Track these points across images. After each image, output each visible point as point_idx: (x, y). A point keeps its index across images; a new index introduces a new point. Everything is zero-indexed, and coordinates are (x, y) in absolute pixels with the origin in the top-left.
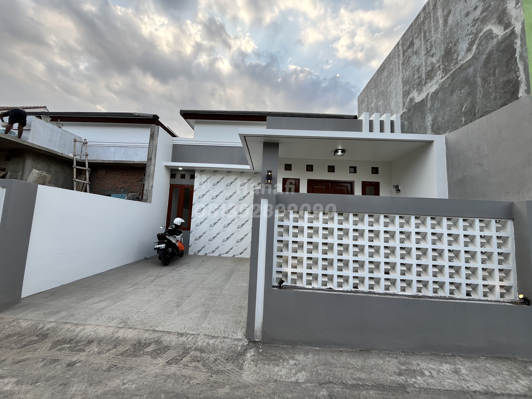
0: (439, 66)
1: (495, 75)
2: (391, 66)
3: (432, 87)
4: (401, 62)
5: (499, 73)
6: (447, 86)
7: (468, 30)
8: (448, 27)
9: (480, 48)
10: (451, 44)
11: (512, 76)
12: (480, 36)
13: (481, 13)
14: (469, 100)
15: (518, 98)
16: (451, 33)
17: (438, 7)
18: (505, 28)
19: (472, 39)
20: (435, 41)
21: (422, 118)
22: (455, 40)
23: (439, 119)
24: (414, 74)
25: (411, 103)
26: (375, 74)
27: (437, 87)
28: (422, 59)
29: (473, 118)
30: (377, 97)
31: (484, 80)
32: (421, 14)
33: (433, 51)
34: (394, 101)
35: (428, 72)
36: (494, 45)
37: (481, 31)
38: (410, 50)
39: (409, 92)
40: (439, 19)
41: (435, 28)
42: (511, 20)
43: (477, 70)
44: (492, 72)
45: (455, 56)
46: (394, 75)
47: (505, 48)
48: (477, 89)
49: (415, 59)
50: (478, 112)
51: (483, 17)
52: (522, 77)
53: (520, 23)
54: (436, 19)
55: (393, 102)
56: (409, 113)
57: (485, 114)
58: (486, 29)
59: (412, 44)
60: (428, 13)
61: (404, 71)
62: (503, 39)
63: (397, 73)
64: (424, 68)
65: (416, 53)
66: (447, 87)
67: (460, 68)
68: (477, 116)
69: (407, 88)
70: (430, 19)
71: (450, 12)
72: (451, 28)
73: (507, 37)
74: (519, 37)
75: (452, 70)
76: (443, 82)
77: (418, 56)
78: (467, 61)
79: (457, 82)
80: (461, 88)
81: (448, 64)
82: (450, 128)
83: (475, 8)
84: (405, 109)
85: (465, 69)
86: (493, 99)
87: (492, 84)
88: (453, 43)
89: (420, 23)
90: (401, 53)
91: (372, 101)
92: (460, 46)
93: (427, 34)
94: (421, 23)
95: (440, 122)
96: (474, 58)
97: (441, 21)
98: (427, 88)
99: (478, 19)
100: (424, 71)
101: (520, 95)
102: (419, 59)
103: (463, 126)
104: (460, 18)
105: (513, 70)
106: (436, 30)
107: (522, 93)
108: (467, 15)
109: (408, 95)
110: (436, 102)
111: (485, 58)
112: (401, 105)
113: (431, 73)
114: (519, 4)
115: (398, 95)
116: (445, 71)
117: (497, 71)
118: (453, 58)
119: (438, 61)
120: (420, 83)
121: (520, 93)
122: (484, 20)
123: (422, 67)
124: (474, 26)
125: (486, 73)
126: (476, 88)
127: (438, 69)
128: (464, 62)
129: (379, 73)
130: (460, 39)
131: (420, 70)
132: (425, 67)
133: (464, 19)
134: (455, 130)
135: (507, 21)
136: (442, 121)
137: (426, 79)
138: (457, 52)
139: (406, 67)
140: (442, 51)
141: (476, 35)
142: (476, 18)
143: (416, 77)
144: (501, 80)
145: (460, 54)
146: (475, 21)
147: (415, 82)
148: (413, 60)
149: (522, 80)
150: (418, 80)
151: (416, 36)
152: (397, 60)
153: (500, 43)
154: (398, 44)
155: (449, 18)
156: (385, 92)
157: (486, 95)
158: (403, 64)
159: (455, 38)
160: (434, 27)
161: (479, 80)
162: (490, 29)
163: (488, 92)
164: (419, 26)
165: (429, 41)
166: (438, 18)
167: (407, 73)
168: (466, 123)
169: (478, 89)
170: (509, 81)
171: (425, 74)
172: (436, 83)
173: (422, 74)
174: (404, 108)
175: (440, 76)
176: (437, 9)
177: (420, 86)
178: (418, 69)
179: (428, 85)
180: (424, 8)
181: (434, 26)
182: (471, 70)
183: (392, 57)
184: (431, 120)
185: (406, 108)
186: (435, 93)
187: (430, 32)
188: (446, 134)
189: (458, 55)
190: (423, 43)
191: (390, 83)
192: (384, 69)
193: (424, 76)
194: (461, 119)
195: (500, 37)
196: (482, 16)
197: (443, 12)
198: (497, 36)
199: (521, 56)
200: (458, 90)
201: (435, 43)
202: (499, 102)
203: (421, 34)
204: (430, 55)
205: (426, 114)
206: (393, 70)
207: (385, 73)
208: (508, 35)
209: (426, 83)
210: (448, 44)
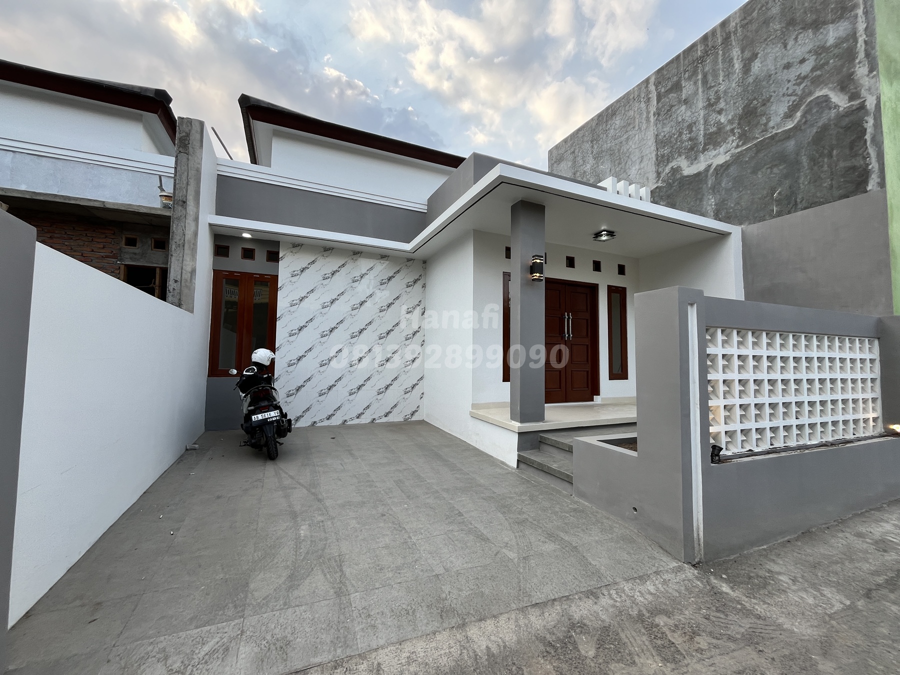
0: (732, 130)
1: (832, 157)
2: (631, 113)
3: (719, 157)
4: (653, 109)
5: (837, 155)
6: (747, 159)
7: (788, 89)
8: (751, 76)
9: (809, 117)
10: (755, 102)
11: (858, 162)
12: (809, 100)
13: (813, 70)
14: (787, 183)
15: (867, 192)
16: (756, 86)
17: (734, 43)
18: (851, 99)
19: (794, 101)
20: (725, 92)
21: (696, 200)
22: (764, 98)
23: (729, 203)
24: (681, 134)
25: (673, 175)
26: (592, 119)
27: (728, 158)
28: (697, 114)
29: (792, 208)
30: (598, 157)
31: (813, 161)
32: (699, 46)
33: (722, 105)
34: (637, 167)
35: (711, 134)
36: (832, 118)
37: (810, 93)
38: (672, 95)
39: (671, 158)
40: (735, 61)
41: (727, 73)
42: (861, 90)
43: (802, 145)
44: (826, 152)
45: (764, 120)
46: (637, 128)
47: (849, 125)
48: (801, 171)
49: (684, 111)
50: (801, 202)
51: (815, 77)
52: (874, 165)
53: (875, 97)
54: (728, 60)
55: (634, 168)
56: (671, 189)
57: (813, 205)
58: (819, 93)
59: (677, 87)
60: (713, 47)
61: (659, 126)
62: (846, 113)
63: (644, 126)
64: (702, 127)
65: (686, 102)
66: (747, 161)
67: (772, 138)
68: (800, 206)
69: (666, 151)
70: (717, 58)
71: (755, 56)
72: (757, 78)
73: (853, 111)
74: (872, 114)
75: (758, 138)
76: (738, 153)
77: (690, 107)
78: (784, 131)
79: (765, 156)
80: (772, 166)
81: (749, 129)
82: (751, 217)
83: (803, 61)
84: (660, 182)
85: (780, 141)
86: (826, 187)
87: (826, 168)
88: (760, 100)
89: (695, 58)
90: (654, 96)
91: (584, 161)
92: (773, 108)
93: (710, 78)
94: (698, 58)
95: (732, 208)
96: (796, 128)
97: (738, 65)
98: (708, 157)
99: (805, 77)
100: (702, 132)
101: (869, 188)
102: (691, 112)
103: (774, 217)
104: (773, 68)
105: (861, 155)
106: (728, 76)
107: (873, 186)
108: (788, 66)
109: (668, 163)
110: (725, 180)
111: (816, 132)
112: (652, 176)
113: (716, 137)
114: (875, 73)
115: (645, 159)
116: (744, 137)
117: (835, 152)
118: (759, 122)
119: (730, 122)
120: (694, 148)
121: (869, 184)
122: (817, 82)
123: (697, 124)
124: (799, 84)
125: (817, 152)
126: (799, 170)
127: (729, 133)
128: (780, 131)
129: (603, 119)
130: (773, 98)
131: (694, 129)
132: (705, 127)
133: (783, 72)
134: (760, 221)
135: (854, 91)
136: (736, 208)
137: (705, 144)
138: (767, 115)
139: (663, 120)
140: (738, 108)
141: (802, 98)
142: (802, 75)
143: (684, 137)
144: (842, 164)
145: (772, 118)
146: (801, 79)
147: (683, 145)
148: (678, 112)
149: (874, 170)
150: (690, 143)
151: (687, 75)
152: (643, 105)
153: (841, 117)
154: (647, 81)
155: (753, 64)
156: (617, 151)
157: (816, 180)
158: (657, 114)
159: (764, 94)
160: (723, 71)
161: (804, 160)
162: (827, 96)
163: (819, 177)
164: (693, 63)
165: (712, 89)
166: (732, 59)
167: (667, 129)
168: (780, 214)
169: (803, 172)
170: (854, 168)
171: (703, 136)
172: (726, 152)
173: (697, 136)
174: (658, 180)
175: (734, 144)
176: (731, 45)
177: (693, 153)
178: (690, 127)
179: (710, 153)
180: (705, 38)
181: (725, 70)
182: (791, 145)
183: (633, 100)
184: (713, 204)
185: (663, 181)
186: (724, 166)
187: (716, 76)
188: (743, 226)
189: (769, 120)
190: (700, 90)
191: (628, 139)
192: (614, 114)
193: (701, 139)
194: (771, 208)
195: (841, 109)
196: (813, 74)
197: (743, 52)
198: (837, 106)
199: (873, 139)
200: (767, 168)
201: (725, 95)
202: (836, 193)
203: (698, 76)
204: (714, 111)
205: (703, 195)
206: (634, 119)
207: (618, 121)
208: (854, 108)
209: (704, 150)
210: (751, 102)
